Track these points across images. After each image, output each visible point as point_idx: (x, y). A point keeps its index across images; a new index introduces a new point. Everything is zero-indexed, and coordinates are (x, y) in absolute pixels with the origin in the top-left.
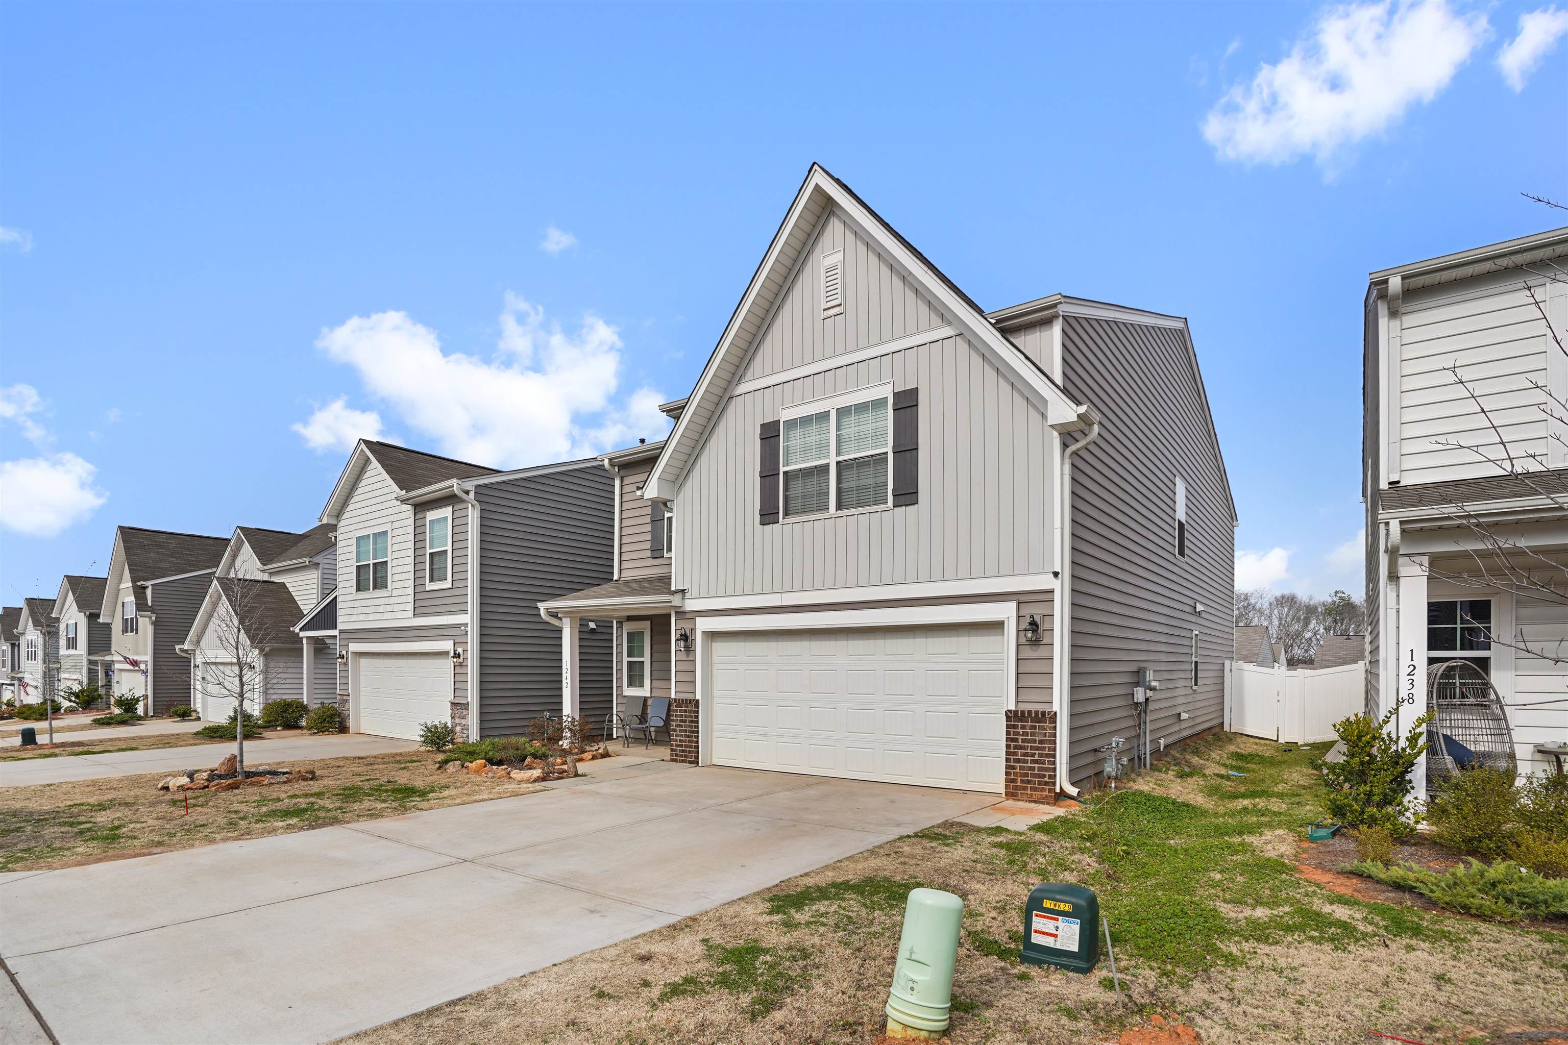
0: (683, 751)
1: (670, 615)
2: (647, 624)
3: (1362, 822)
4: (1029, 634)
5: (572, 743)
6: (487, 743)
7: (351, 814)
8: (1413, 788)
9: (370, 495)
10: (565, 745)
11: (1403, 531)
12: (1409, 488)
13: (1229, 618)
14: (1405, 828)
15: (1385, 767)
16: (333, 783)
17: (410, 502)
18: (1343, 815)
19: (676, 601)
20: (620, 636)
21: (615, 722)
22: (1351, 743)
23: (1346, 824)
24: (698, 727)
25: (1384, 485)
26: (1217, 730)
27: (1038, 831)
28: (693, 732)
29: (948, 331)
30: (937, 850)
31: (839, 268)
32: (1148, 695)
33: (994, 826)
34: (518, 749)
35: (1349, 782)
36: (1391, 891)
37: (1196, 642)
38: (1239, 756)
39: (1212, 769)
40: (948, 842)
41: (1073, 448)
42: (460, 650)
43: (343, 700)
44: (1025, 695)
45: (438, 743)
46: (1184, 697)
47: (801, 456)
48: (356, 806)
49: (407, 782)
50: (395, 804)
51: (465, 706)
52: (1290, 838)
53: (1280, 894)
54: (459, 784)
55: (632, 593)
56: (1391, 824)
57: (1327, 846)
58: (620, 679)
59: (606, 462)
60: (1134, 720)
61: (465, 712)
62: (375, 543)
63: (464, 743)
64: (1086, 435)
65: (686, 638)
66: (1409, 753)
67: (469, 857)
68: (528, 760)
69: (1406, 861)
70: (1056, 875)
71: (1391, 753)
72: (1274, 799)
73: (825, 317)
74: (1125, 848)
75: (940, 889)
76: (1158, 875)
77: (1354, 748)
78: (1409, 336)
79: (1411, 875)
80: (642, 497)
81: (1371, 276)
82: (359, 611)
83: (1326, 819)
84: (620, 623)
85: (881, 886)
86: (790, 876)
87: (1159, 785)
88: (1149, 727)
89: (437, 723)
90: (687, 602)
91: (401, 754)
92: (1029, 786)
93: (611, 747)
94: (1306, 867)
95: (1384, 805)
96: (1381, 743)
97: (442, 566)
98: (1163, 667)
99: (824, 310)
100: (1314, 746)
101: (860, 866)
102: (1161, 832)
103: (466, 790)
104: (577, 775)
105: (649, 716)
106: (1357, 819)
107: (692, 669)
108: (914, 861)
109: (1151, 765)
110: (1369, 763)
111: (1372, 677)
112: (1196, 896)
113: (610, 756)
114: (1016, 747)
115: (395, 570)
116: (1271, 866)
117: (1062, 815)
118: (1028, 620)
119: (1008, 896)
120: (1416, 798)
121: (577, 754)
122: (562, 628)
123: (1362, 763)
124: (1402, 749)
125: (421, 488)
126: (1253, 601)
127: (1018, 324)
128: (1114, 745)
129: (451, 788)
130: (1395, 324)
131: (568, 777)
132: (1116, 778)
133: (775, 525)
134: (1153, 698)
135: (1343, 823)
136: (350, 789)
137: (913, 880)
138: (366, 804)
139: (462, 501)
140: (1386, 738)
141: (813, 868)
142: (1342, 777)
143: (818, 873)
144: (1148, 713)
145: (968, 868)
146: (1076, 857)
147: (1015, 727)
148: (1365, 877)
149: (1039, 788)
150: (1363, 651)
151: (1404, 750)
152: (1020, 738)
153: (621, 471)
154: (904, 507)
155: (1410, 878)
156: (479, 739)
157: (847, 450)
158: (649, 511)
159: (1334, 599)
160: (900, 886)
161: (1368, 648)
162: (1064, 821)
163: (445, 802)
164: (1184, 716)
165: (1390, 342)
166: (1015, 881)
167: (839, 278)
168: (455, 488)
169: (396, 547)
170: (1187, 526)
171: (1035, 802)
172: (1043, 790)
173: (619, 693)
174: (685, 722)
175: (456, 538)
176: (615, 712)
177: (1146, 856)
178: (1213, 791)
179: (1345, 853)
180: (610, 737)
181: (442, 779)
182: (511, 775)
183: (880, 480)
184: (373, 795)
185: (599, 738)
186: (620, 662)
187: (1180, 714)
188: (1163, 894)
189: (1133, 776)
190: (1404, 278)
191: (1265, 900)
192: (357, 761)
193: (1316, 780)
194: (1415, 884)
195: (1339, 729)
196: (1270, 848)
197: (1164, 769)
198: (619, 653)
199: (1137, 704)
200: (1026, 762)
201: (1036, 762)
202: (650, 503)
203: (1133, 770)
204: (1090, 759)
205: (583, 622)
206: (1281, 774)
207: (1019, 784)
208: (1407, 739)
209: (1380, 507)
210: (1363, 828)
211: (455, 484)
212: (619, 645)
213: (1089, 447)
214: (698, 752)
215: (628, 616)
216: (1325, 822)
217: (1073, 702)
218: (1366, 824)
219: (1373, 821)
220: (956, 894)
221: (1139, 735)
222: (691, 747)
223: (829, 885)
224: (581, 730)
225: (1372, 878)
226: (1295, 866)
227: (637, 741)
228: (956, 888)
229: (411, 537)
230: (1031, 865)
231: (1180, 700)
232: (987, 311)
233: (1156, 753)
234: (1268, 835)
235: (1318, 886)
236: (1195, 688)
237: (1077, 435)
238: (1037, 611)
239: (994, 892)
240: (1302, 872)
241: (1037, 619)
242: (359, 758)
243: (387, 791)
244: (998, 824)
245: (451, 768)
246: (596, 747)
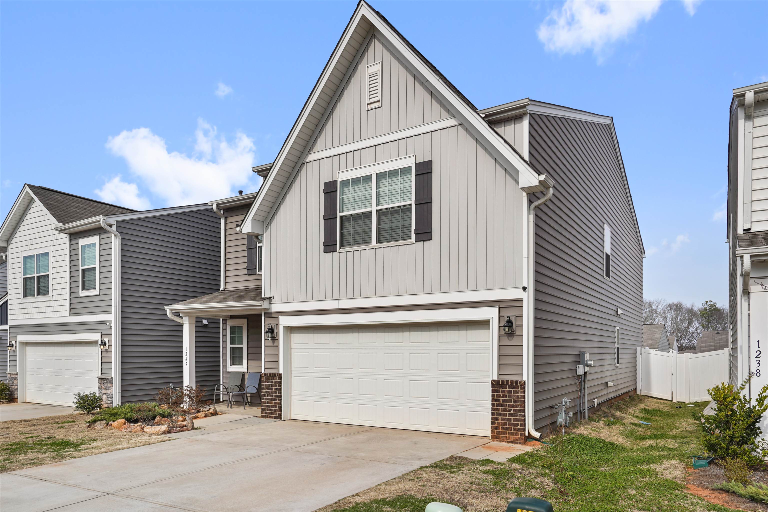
0: (270, 410)
1: (260, 315)
2: (245, 321)
3: (728, 455)
4: (507, 329)
5: (191, 406)
6: (126, 407)
7: (17, 464)
8: (761, 433)
9: (34, 226)
10: (185, 407)
11: (753, 262)
12: (757, 233)
13: (640, 319)
14: (756, 460)
15: (742, 418)
16: (3, 440)
17: (66, 232)
18: (715, 451)
19: (265, 305)
20: (225, 330)
21: (221, 390)
22: (719, 402)
23: (717, 457)
24: (281, 393)
25: (740, 231)
26: (632, 393)
27: (513, 462)
28: (277, 396)
29: (453, 122)
30: (446, 476)
31: (379, 75)
32: (586, 370)
33: (484, 459)
34: (149, 411)
35: (719, 428)
36: (748, 502)
37: (618, 334)
38: (647, 411)
39: (629, 420)
40: (453, 470)
41: (536, 203)
42: (106, 340)
43: (12, 378)
44: (505, 370)
45: (89, 408)
46: (610, 372)
47: (352, 206)
48: (21, 457)
49: (63, 437)
50: (53, 454)
51: (110, 380)
52: (681, 466)
53: (674, 504)
54: (104, 438)
55: (234, 299)
56: (747, 457)
57: (705, 471)
58: (225, 360)
59: (214, 207)
60: (577, 387)
61: (109, 385)
62: (38, 261)
63: (109, 407)
64: (545, 195)
65: (272, 331)
66: (758, 409)
67: (111, 491)
68: (158, 418)
69: (758, 482)
70: (526, 493)
71: (746, 409)
72: (670, 440)
73: (369, 109)
74: (571, 473)
75: (448, 503)
76: (594, 492)
77: (721, 405)
78: (758, 132)
79: (762, 492)
80: (240, 232)
81: (734, 92)
82: (26, 311)
83: (704, 453)
84: (225, 321)
85: (407, 502)
86: (346, 496)
87: (594, 431)
88: (587, 391)
89: (87, 393)
90: (272, 305)
91: (59, 417)
92: (507, 431)
93: (219, 408)
94: (692, 485)
95: (742, 444)
96: (740, 403)
97: (91, 279)
98: (596, 351)
99: (368, 104)
100: (696, 404)
101: (393, 488)
102: (595, 462)
103: (109, 441)
104: (193, 428)
105: (246, 386)
106: (725, 453)
107: (276, 352)
108: (430, 484)
109: (589, 417)
110: (731, 415)
111: (733, 358)
112: (619, 506)
113: (218, 415)
114: (498, 405)
115: (55, 281)
116: (668, 485)
117: (530, 451)
118: (506, 319)
119: (494, 507)
120: (763, 440)
121: (194, 413)
122: (183, 324)
123: (727, 416)
124: (753, 406)
125: (74, 221)
126: (654, 307)
127: (500, 119)
128: (564, 404)
129: (98, 441)
130: (750, 124)
131: (187, 430)
132: (566, 427)
133: (334, 253)
134: (589, 372)
135: (715, 456)
136: (17, 444)
137: (430, 497)
138: (30, 455)
139: (107, 232)
140: (742, 399)
141: (361, 490)
142: (714, 425)
143: (365, 494)
144: (586, 382)
145: (467, 488)
146: (539, 480)
147: (497, 391)
148: (731, 493)
149: (514, 433)
150: (727, 341)
151: (754, 407)
152: (501, 399)
153: (225, 213)
154: (422, 242)
155: (761, 493)
156: (120, 404)
157: (384, 202)
158: (245, 241)
159: (706, 306)
160: (421, 501)
161: (730, 339)
162: (531, 455)
163: (93, 451)
164: (610, 384)
165: (746, 136)
166: (498, 497)
167: (379, 82)
168: (101, 222)
169: (55, 265)
170: (611, 257)
171: (512, 442)
172: (517, 434)
173: (224, 370)
174: (272, 389)
175: (103, 258)
176: (221, 383)
177: (586, 479)
178: (629, 435)
179: (717, 476)
180: (218, 401)
181: (91, 434)
182: (145, 430)
183: (406, 223)
184: (35, 448)
185: (210, 402)
186: (225, 348)
187: (607, 383)
188: (597, 505)
189: (577, 424)
190: (755, 93)
191: (665, 508)
192: (23, 423)
193: (697, 427)
194: (764, 498)
195: (711, 393)
196: (668, 473)
197: (597, 420)
198: (225, 342)
199: (579, 376)
200: (505, 415)
201: (512, 415)
202: (246, 236)
203: (576, 420)
204: (548, 413)
205: (198, 320)
206: (675, 423)
207: (500, 430)
208: (757, 400)
209: (738, 246)
210: (729, 459)
211: (102, 220)
212: (225, 336)
213: (547, 203)
214: (281, 411)
215: (231, 316)
216: (704, 455)
217: (536, 375)
218: (730, 456)
219: (735, 455)
220: (458, 506)
221: (580, 397)
222: (276, 407)
223: (372, 501)
224: (197, 397)
225: (736, 493)
226: (684, 485)
227: (238, 403)
228: (458, 502)
229: (67, 257)
230: (509, 486)
231: (608, 373)
232: (479, 108)
233: (592, 409)
234: (666, 464)
235: (700, 498)
236: (617, 365)
237: (539, 195)
238: (512, 313)
239: (485, 504)
240: (689, 489)
241: (512, 319)
242: (25, 421)
243: (47, 445)
244: (487, 458)
245: (99, 426)
246: (208, 408)
